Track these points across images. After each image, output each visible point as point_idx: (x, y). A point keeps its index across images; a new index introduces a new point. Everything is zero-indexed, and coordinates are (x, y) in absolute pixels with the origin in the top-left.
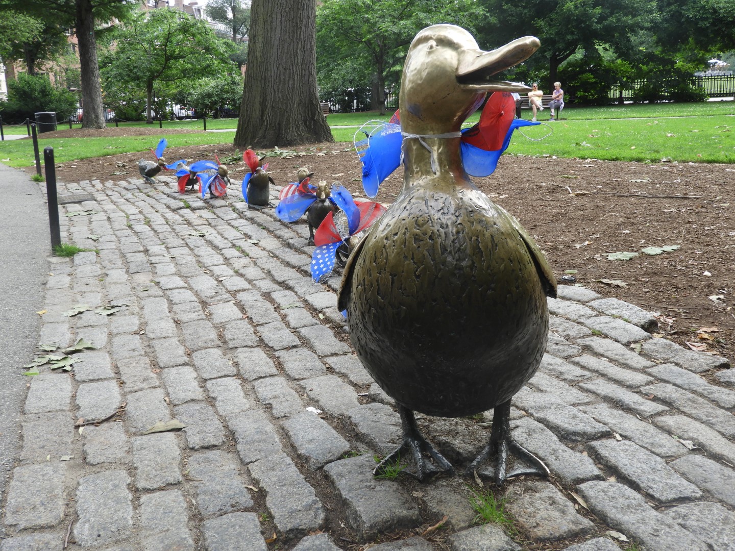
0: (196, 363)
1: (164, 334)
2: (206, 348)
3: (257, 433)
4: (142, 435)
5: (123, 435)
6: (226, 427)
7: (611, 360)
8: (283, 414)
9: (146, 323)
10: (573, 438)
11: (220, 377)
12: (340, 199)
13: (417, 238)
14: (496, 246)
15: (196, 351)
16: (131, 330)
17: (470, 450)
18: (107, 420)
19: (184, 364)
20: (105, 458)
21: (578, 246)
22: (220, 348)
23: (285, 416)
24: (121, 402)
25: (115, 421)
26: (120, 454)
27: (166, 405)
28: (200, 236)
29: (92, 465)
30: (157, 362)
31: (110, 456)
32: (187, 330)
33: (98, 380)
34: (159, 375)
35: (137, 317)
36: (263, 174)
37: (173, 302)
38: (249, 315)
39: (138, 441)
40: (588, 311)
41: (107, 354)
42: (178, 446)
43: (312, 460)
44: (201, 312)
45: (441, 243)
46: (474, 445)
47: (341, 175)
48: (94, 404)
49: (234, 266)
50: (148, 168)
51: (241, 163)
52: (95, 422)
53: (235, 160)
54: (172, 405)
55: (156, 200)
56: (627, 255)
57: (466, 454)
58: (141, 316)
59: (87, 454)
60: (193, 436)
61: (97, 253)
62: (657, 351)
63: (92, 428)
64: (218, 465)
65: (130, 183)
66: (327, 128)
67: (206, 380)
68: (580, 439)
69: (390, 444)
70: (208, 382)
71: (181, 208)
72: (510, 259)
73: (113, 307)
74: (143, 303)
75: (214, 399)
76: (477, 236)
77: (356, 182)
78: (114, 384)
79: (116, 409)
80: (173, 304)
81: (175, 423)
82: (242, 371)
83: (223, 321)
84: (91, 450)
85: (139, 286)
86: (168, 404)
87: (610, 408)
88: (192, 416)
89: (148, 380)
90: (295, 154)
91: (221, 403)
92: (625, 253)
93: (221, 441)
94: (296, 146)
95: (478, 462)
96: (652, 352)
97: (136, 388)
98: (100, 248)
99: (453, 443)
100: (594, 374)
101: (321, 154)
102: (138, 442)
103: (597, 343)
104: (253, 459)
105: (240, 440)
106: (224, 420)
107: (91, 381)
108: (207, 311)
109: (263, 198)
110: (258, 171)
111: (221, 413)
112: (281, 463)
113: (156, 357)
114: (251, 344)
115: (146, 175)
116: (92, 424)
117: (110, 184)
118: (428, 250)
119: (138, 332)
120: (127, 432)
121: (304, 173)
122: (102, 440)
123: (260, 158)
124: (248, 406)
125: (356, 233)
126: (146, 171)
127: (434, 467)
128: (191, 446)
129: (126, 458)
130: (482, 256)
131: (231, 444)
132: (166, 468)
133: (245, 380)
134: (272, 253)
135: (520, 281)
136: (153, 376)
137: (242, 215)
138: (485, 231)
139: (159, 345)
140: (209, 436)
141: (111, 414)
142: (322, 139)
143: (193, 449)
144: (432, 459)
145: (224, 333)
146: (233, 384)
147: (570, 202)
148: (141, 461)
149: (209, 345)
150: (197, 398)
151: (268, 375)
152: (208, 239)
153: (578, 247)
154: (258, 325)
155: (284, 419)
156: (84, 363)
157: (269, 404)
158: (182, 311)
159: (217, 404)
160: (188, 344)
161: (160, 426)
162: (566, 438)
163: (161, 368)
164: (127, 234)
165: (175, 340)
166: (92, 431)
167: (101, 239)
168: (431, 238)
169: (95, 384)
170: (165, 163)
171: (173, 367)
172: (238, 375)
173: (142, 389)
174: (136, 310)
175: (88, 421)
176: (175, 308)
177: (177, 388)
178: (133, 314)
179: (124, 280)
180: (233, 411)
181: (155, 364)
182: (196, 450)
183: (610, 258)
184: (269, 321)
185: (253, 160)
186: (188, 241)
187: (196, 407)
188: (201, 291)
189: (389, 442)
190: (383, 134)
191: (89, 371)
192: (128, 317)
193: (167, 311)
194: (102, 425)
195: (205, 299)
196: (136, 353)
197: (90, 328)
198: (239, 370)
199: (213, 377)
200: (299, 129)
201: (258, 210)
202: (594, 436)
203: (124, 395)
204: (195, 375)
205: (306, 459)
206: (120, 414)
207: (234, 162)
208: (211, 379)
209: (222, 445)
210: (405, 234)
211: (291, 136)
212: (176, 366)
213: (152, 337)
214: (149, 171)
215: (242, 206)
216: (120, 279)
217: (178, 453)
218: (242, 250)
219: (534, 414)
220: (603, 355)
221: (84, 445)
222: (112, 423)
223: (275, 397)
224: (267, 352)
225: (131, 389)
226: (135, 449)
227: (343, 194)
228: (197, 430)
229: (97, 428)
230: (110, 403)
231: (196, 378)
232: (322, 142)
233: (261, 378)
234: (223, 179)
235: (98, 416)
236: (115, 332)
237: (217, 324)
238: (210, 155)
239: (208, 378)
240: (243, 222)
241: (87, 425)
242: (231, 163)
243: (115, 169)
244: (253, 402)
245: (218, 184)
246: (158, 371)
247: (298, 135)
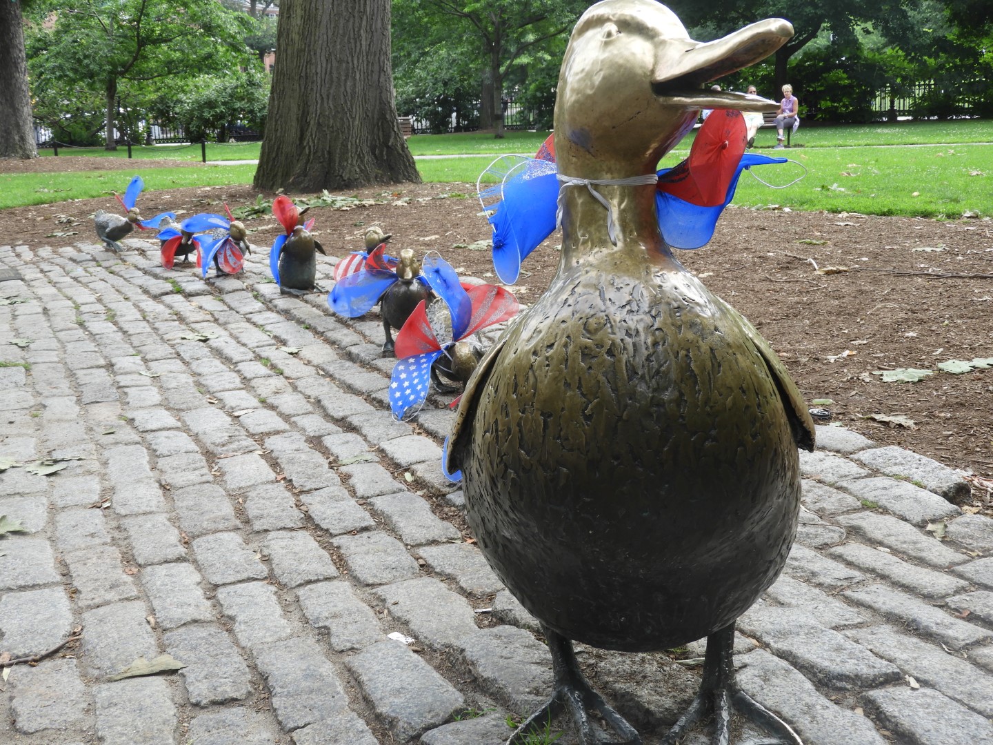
0: (199, 558)
1: (144, 508)
2: (216, 531)
3: (306, 677)
4: (110, 681)
5: (78, 681)
6: (253, 667)
7: (895, 551)
8: (349, 645)
9: (113, 489)
10: (839, 684)
11: (240, 582)
12: (438, 281)
13: (586, 353)
14: (719, 366)
15: (198, 536)
16: (86, 501)
17: (667, 706)
18: (51, 655)
19: (180, 559)
20: (48, 722)
21: (832, 358)
22: (239, 532)
23: (352, 649)
24: (73, 624)
25: (64, 657)
26: (74, 715)
27: (149, 629)
28: (200, 340)
29: (26, 733)
30: (133, 555)
31: (57, 717)
32: (183, 501)
33: (33, 587)
34: (137, 577)
35: (97, 479)
36: (305, 238)
37: (158, 453)
38: (287, 474)
39: (104, 692)
40: (855, 469)
41: (48, 543)
42: (173, 700)
43: (401, 724)
44: (205, 470)
45: (628, 362)
46: (674, 697)
47: (433, 237)
48: (29, 627)
49: (259, 392)
50: (111, 226)
51: (266, 217)
52: (30, 658)
53: (256, 212)
54: (160, 629)
55: (125, 279)
56: (914, 374)
57: (661, 712)
58: (103, 477)
59: (18, 715)
60: (197, 684)
61: (27, 370)
62: (971, 537)
63: (24, 669)
64: (242, 732)
65: (80, 251)
66: (409, 161)
67: (216, 586)
68: (849, 687)
69: (532, 697)
70: (220, 590)
71: (167, 294)
72: (741, 388)
73: (56, 462)
74: (106, 454)
75: (232, 618)
76: (688, 350)
77: (460, 250)
78: (60, 594)
79: (65, 636)
80: (158, 457)
81: (167, 661)
82: (277, 572)
83: (243, 484)
84: (24, 707)
85: (99, 425)
86: (154, 628)
87: (897, 632)
88: (194, 648)
89: (118, 586)
90: (357, 202)
91: (243, 627)
92: (911, 370)
93: (244, 691)
94: (358, 189)
95: (682, 728)
96: (963, 537)
97: (97, 601)
98: (31, 360)
99: (639, 694)
100: (868, 575)
101: (399, 203)
102: (104, 694)
103: (870, 522)
104: (301, 723)
105: (278, 690)
106: (249, 655)
107: (22, 588)
108: (216, 468)
109: (306, 277)
110: (296, 232)
111: (244, 643)
112: (348, 730)
113: (130, 547)
114: (291, 525)
115: (107, 237)
116: (25, 662)
117: (45, 251)
118: (605, 374)
119: (99, 505)
120: (84, 675)
121: (376, 236)
122: (42, 689)
123: (300, 209)
124: (289, 631)
125: (465, 337)
126: (107, 230)
127: (608, 737)
128: (194, 701)
129: (83, 720)
130: (696, 383)
131: (262, 696)
132: (152, 738)
133: (282, 586)
134: (323, 370)
135: (758, 425)
136: (126, 580)
137: (270, 305)
138: (700, 342)
139: (136, 527)
140: (225, 684)
141: (57, 645)
142: (400, 177)
143: (197, 705)
144: (604, 722)
145: (246, 506)
146: (263, 592)
147: (817, 285)
148: (110, 727)
149: (221, 527)
150: (202, 617)
151: (321, 578)
152: (214, 345)
153: (832, 361)
154: (302, 492)
155: (350, 653)
156: (9, 558)
157: (325, 627)
158: (173, 468)
159: (237, 628)
160: (185, 524)
161: (140, 665)
162: (826, 685)
163: (140, 565)
164: (77, 337)
165: (162, 518)
166: (26, 675)
167: (32, 346)
168: (610, 352)
169: (28, 594)
170: (140, 218)
171: (160, 564)
172: (271, 578)
173: (107, 603)
174: (95, 466)
175: (18, 657)
176: (161, 463)
177: (168, 600)
178: (90, 473)
179: (74, 416)
180: (265, 640)
181: (129, 559)
182: (203, 708)
183: (885, 379)
184: (320, 486)
185: (289, 214)
186: (181, 349)
187: (199, 632)
188: (205, 433)
189: (529, 693)
190: (526, 177)
191: (18, 571)
192: (81, 479)
193: (148, 467)
194: (41, 664)
195: (212, 448)
196: (97, 541)
197: (18, 498)
198: (272, 570)
199: (228, 581)
200: (362, 161)
201: (297, 297)
202: (873, 681)
203: (78, 612)
204: (197, 577)
205: (391, 722)
206: (71, 646)
207: (255, 216)
208: (224, 584)
209: (246, 698)
210: (566, 345)
211: (350, 171)
212: (166, 562)
213: (123, 512)
214: (113, 230)
215: (270, 289)
216: (67, 414)
217: (172, 713)
218: (272, 365)
219: (772, 644)
220: (881, 544)
221: (11, 699)
222: (58, 661)
223: (335, 616)
224: (319, 539)
225: (90, 602)
226: (99, 705)
227: (442, 272)
228: (204, 673)
229: (34, 669)
230: (55, 627)
231: (199, 583)
232: (401, 183)
233: (310, 582)
234: (238, 244)
235: (35, 650)
236: (60, 503)
237: (233, 490)
238: (214, 203)
239: (220, 583)
240: (273, 316)
241: (17, 664)
242: (250, 218)
243: (54, 226)
244: (297, 625)
245: (229, 253)
246: (135, 570)
247: (361, 171)
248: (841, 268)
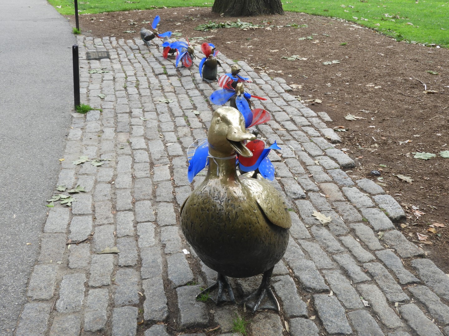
0: (136, 210)
1: (124, 186)
2: (144, 200)
3: (153, 262)
4: (98, 254)
5: (89, 253)
6: (139, 255)
7: (361, 241)
8: (169, 252)
9: (117, 175)
10: (308, 290)
11: (146, 222)
12: (241, 106)
14: (238, 217)
15: (138, 201)
16: (107, 180)
17: (249, 291)
18: (83, 242)
19: (130, 210)
20: (77, 266)
21: (401, 143)
22: (151, 201)
23: (170, 253)
24: (92, 232)
25: (87, 243)
26: (85, 264)
27: (113, 237)
28: (166, 103)
29: (71, 269)
30: (116, 206)
31: (80, 264)
32: (137, 185)
33: (83, 215)
34: (115, 215)
35: (113, 170)
36: (213, 60)
37: (135, 161)
38: (174, 178)
40: (370, 203)
41: (91, 197)
42: (114, 263)
43: (173, 283)
44: (148, 172)
45: (212, 214)
46: (253, 288)
47: (276, 51)
48: (78, 231)
49: (179, 134)
50: (147, 35)
51: (212, 31)
52: (77, 242)
53: (209, 28)
54: (116, 236)
55: (148, 62)
56: (429, 155)
57: (246, 292)
58: (115, 169)
59: (69, 262)
60: (122, 259)
61: (101, 112)
63: (74, 246)
64: (130, 277)
65: (135, 43)
66: (279, 4)
67: (138, 222)
68: (311, 292)
69: (213, 280)
70: (139, 224)
71: (161, 74)
73: (101, 161)
74: (119, 158)
75: (139, 236)
76: (229, 212)
77: (284, 60)
78: (90, 218)
79: (88, 235)
80: (135, 162)
81: (115, 249)
82: (158, 220)
83: (159, 180)
84: (72, 259)
85: (119, 144)
86: (115, 236)
87: (341, 274)
88: (124, 246)
89: (108, 218)
90: (251, 27)
91: (141, 240)
92: (428, 153)
93: (134, 264)
94: (255, 17)
95: (248, 299)
96: (387, 239)
97: (101, 223)
98: (103, 107)
99: (243, 285)
100: (346, 250)
101: (268, 28)
102: (95, 258)
103: (361, 228)
104: (146, 278)
105: (143, 265)
106: (139, 250)
107: (80, 215)
108: (152, 171)
109: (213, 75)
111: (140, 246)
112: (157, 283)
113: (116, 202)
114: (168, 200)
116: (75, 243)
117: (122, 41)
118: (206, 216)
119: (111, 182)
120: (91, 250)
121: (235, 68)
122: (78, 254)
124: (154, 243)
125: (250, 127)
127: (226, 298)
128: (119, 265)
129: (87, 266)
130: (230, 221)
131: (139, 266)
132: (104, 276)
133: (158, 225)
134: (205, 125)
136: (111, 216)
137: (197, 86)
138: (233, 210)
139: (119, 195)
140: (129, 260)
141: (85, 239)
142: (275, 11)
143: (120, 266)
144: (227, 293)
145: (156, 190)
146: (151, 227)
147: (419, 100)
148: (93, 270)
149: (146, 198)
150: (130, 235)
151: (170, 224)
152: (170, 106)
153: (400, 144)
154: (177, 186)
155: (169, 255)
156: (78, 202)
157: (165, 244)
158: (139, 169)
159: (139, 240)
160: (135, 195)
161: (107, 250)
162: (305, 290)
163: (117, 211)
164: (122, 95)
165: (128, 192)
166: (74, 248)
167: (106, 99)
168: (208, 210)
169: (80, 218)
170: (158, 33)
171: (123, 211)
172: (155, 222)
173: (103, 224)
174: (113, 164)
175: (73, 241)
176: (136, 166)
177: (121, 226)
178: (111, 167)
179: (112, 138)
180: (146, 246)
181: (114, 207)
182: (121, 267)
183: (415, 157)
184: (184, 184)
185: (207, 50)
186: (158, 107)
187: (129, 240)
188: (153, 154)
189: (212, 279)
190: (203, 147)
191: (80, 208)
192: (107, 169)
193: (130, 167)
194: (80, 244)
195: (154, 161)
196: (107, 198)
197: (86, 176)
198: (156, 219)
199: (142, 221)
200: (258, 4)
202: (319, 291)
203: (94, 226)
204: (133, 218)
205: (170, 282)
206: (89, 240)
207: (207, 30)
208: (140, 222)
209: (135, 266)
211: (253, 8)
212: (125, 210)
213: (117, 187)
214: (147, 37)
215: (199, 77)
216: (110, 137)
217: (112, 268)
218: (188, 120)
219: (295, 273)
220: (358, 238)
221: (69, 256)
222: (85, 244)
223: (169, 240)
224: (175, 208)
225: (98, 223)
226: (92, 262)
227: (243, 103)
228: (125, 255)
229: (77, 246)
230: (86, 232)
231: (133, 221)
232: (274, 14)
233: (166, 225)
234: (191, 55)
235: (79, 239)
236: (99, 180)
237: (155, 182)
238: (194, 19)
239: (139, 221)
240: (197, 92)
241: (73, 243)
242: (205, 30)
243: (128, 26)
244: (157, 241)
245: (186, 58)
246: (115, 212)
247: (258, 8)
248: (434, 91)
